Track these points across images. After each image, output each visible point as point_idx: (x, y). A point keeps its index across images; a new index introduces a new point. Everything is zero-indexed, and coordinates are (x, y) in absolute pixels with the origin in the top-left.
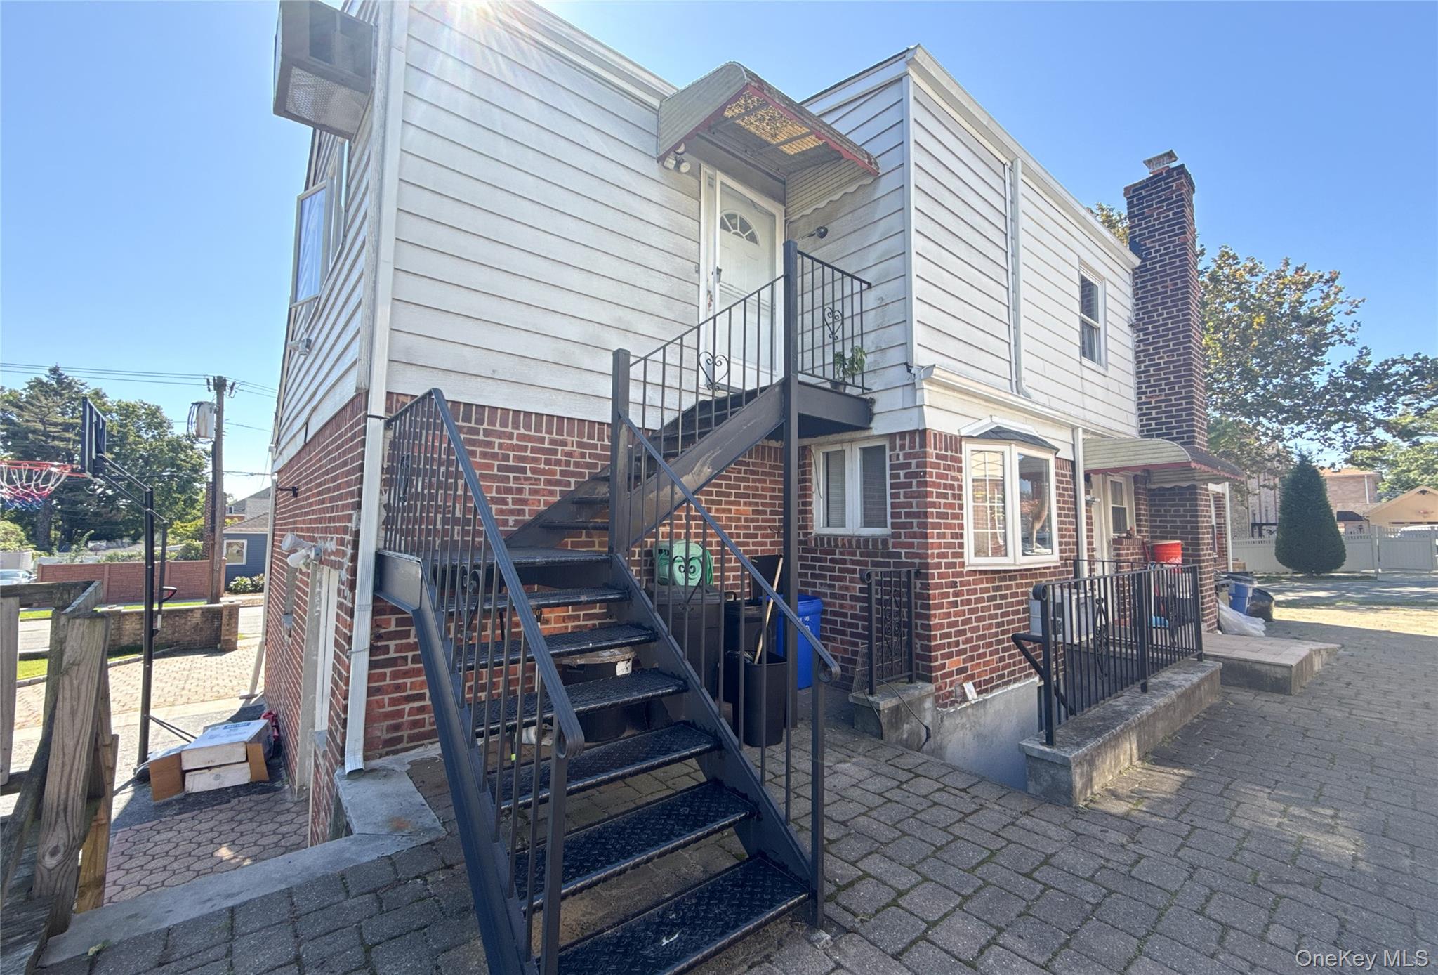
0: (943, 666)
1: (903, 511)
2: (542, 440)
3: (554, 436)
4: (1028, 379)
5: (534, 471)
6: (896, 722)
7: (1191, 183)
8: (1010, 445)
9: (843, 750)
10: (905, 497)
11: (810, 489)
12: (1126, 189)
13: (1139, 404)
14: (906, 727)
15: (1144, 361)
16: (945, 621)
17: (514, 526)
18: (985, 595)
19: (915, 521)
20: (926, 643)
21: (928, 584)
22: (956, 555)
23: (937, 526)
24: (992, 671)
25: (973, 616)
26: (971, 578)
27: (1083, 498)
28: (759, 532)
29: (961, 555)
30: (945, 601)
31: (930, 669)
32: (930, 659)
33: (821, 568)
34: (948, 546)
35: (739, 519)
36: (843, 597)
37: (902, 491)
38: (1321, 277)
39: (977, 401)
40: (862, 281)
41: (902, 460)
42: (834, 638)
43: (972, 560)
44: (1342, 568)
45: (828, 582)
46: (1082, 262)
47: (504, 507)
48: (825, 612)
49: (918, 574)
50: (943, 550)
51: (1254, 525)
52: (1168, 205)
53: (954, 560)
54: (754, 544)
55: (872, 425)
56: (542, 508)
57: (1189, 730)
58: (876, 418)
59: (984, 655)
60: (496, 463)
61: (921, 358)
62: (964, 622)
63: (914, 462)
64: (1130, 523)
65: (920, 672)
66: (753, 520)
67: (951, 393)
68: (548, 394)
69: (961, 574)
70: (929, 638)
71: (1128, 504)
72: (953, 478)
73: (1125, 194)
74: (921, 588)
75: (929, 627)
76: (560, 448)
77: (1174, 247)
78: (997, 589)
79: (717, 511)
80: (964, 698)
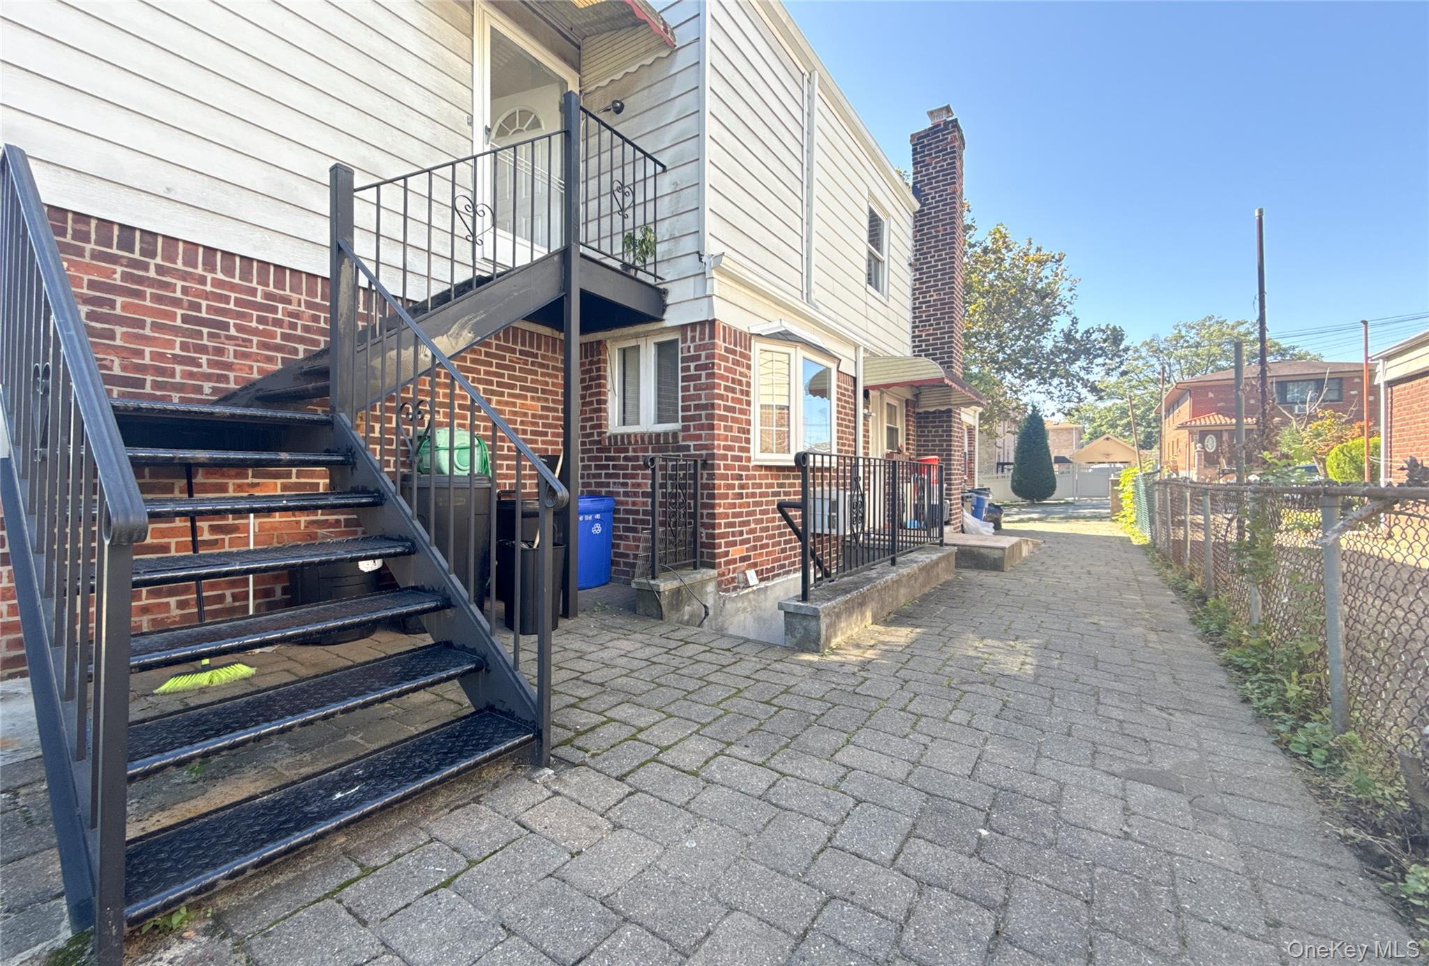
0: (727, 553)
1: (692, 403)
2: (253, 292)
3: (271, 288)
4: (817, 293)
5: (239, 328)
6: (677, 604)
7: (962, 138)
8: (796, 347)
9: (621, 631)
10: (695, 390)
11: (604, 386)
12: (912, 136)
13: (913, 337)
14: (687, 609)
15: (918, 298)
16: (730, 511)
17: (211, 394)
18: (770, 490)
19: (703, 413)
20: (711, 531)
21: (714, 474)
22: (742, 449)
23: (724, 418)
24: (774, 561)
25: (758, 509)
26: (757, 473)
27: (861, 411)
28: (550, 431)
29: (748, 450)
30: (730, 492)
31: (714, 556)
32: (713, 546)
33: (614, 467)
34: (734, 439)
35: (525, 415)
36: (635, 494)
37: (692, 384)
38: (1053, 257)
39: (768, 302)
40: (656, 162)
41: (692, 353)
42: (627, 537)
43: (758, 456)
44: (1054, 496)
45: (621, 481)
46: (870, 193)
47: (195, 370)
48: (617, 511)
49: (705, 465)
50: (729, 443)
51: (999, 464)
52: (944, 155)
53: (741, 454)
54: (544, 442)
55: (665, 317)
56: (255, 376)
57: (925, 598)
58: (669, 310)
59: (767, 546)
60: (179, 312)
61: (712, 248)
62: (748, 514)
63: (703, 354)
64: (901, 441)
65: (705, 559)
66: (541, 417)
67: (741, 289)
68: (258, 233)
69: (747, 468)
70: (713, 526)
71: (900, 425)
72: (741, 374)
73: (911, 141)
74: (707, 479)
75: (713, 516)
76: (280, 306)
77: (947, 195)
78: (781, 485)
79: (499, 402)
80: (747, 586)
